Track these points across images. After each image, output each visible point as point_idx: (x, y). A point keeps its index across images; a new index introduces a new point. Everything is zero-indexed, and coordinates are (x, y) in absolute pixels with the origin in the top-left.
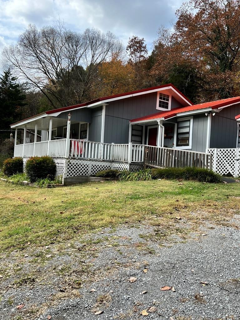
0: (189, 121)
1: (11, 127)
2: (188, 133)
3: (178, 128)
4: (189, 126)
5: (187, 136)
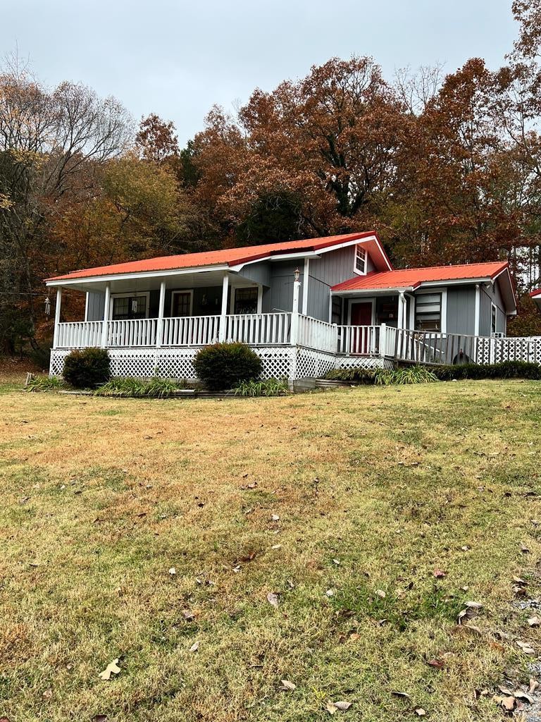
0: (440, 294)
1: (47, 285)
2: (439, 313)
3: (416, 305)
4: (440, 304)
5: (436, 317)
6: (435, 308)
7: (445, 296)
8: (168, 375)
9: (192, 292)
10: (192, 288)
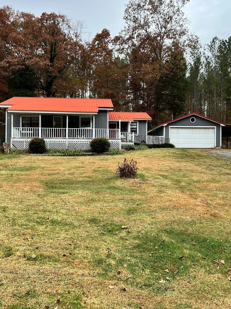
0: (137, 123)
2: (136, 128)
4: (137, 125)
5: (135, 129)
6: (135, 127)
7: (138, 123)
8: (73, 148)
9: (62, 117)
10: (62, 116)
